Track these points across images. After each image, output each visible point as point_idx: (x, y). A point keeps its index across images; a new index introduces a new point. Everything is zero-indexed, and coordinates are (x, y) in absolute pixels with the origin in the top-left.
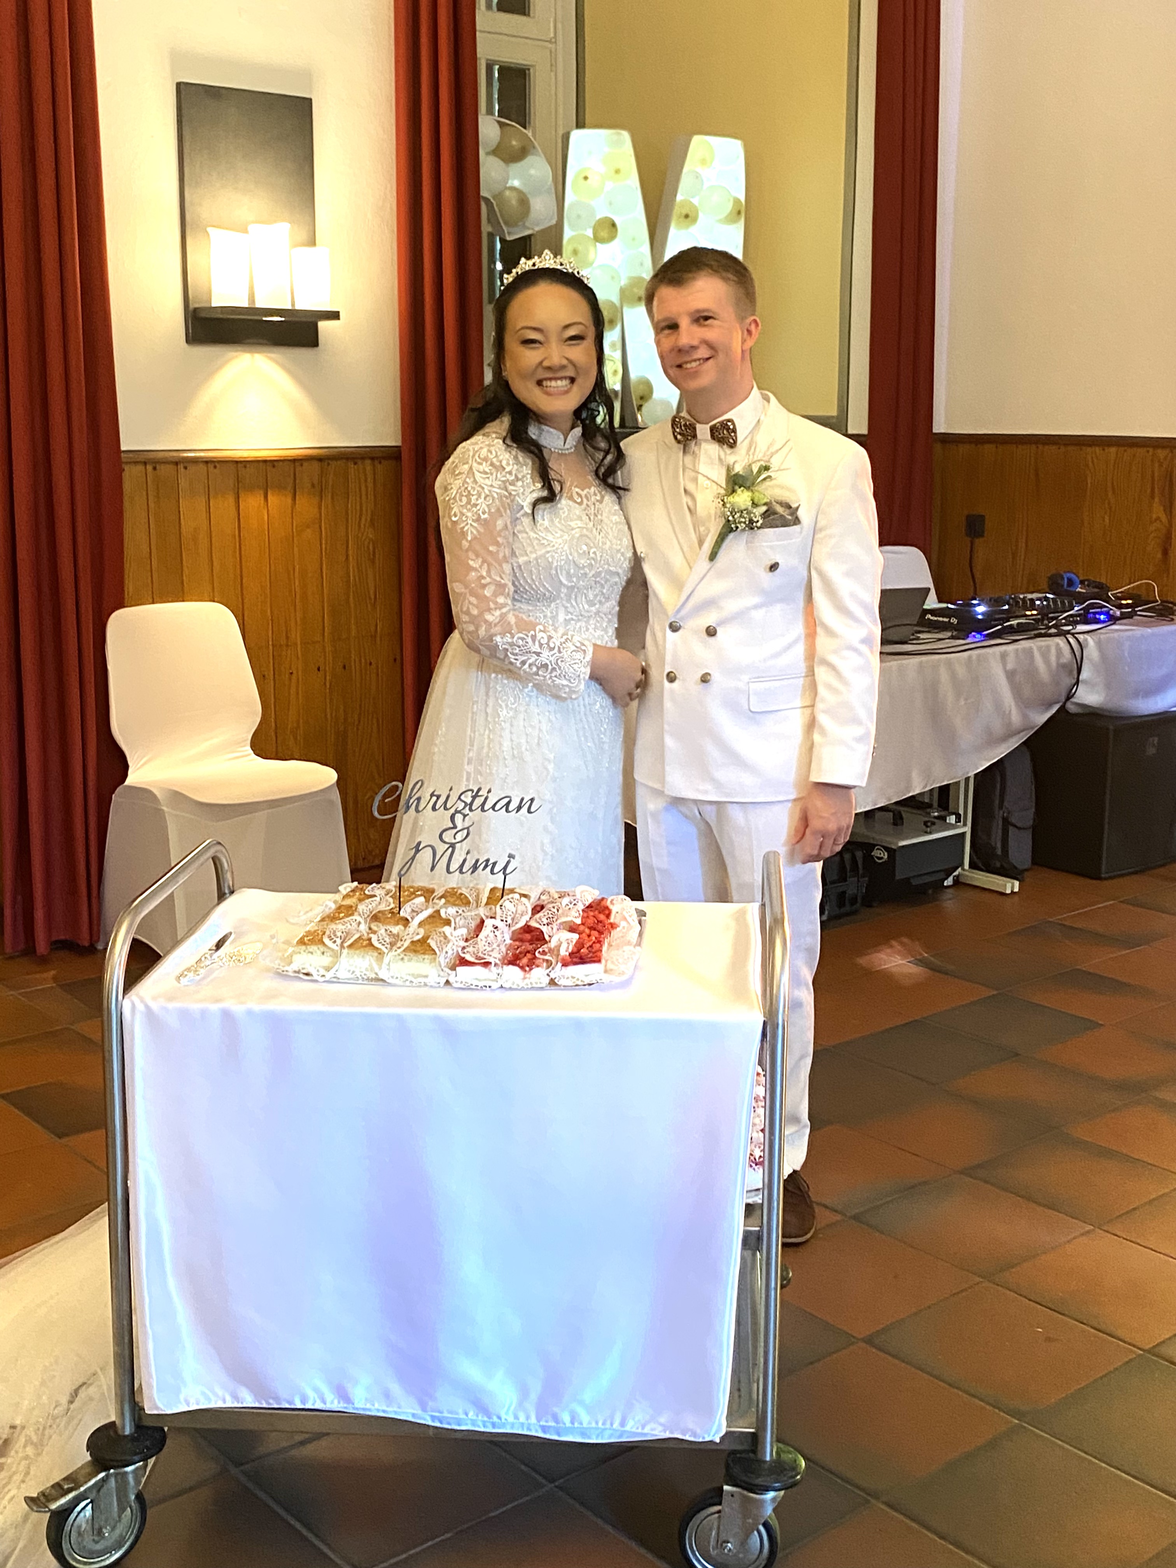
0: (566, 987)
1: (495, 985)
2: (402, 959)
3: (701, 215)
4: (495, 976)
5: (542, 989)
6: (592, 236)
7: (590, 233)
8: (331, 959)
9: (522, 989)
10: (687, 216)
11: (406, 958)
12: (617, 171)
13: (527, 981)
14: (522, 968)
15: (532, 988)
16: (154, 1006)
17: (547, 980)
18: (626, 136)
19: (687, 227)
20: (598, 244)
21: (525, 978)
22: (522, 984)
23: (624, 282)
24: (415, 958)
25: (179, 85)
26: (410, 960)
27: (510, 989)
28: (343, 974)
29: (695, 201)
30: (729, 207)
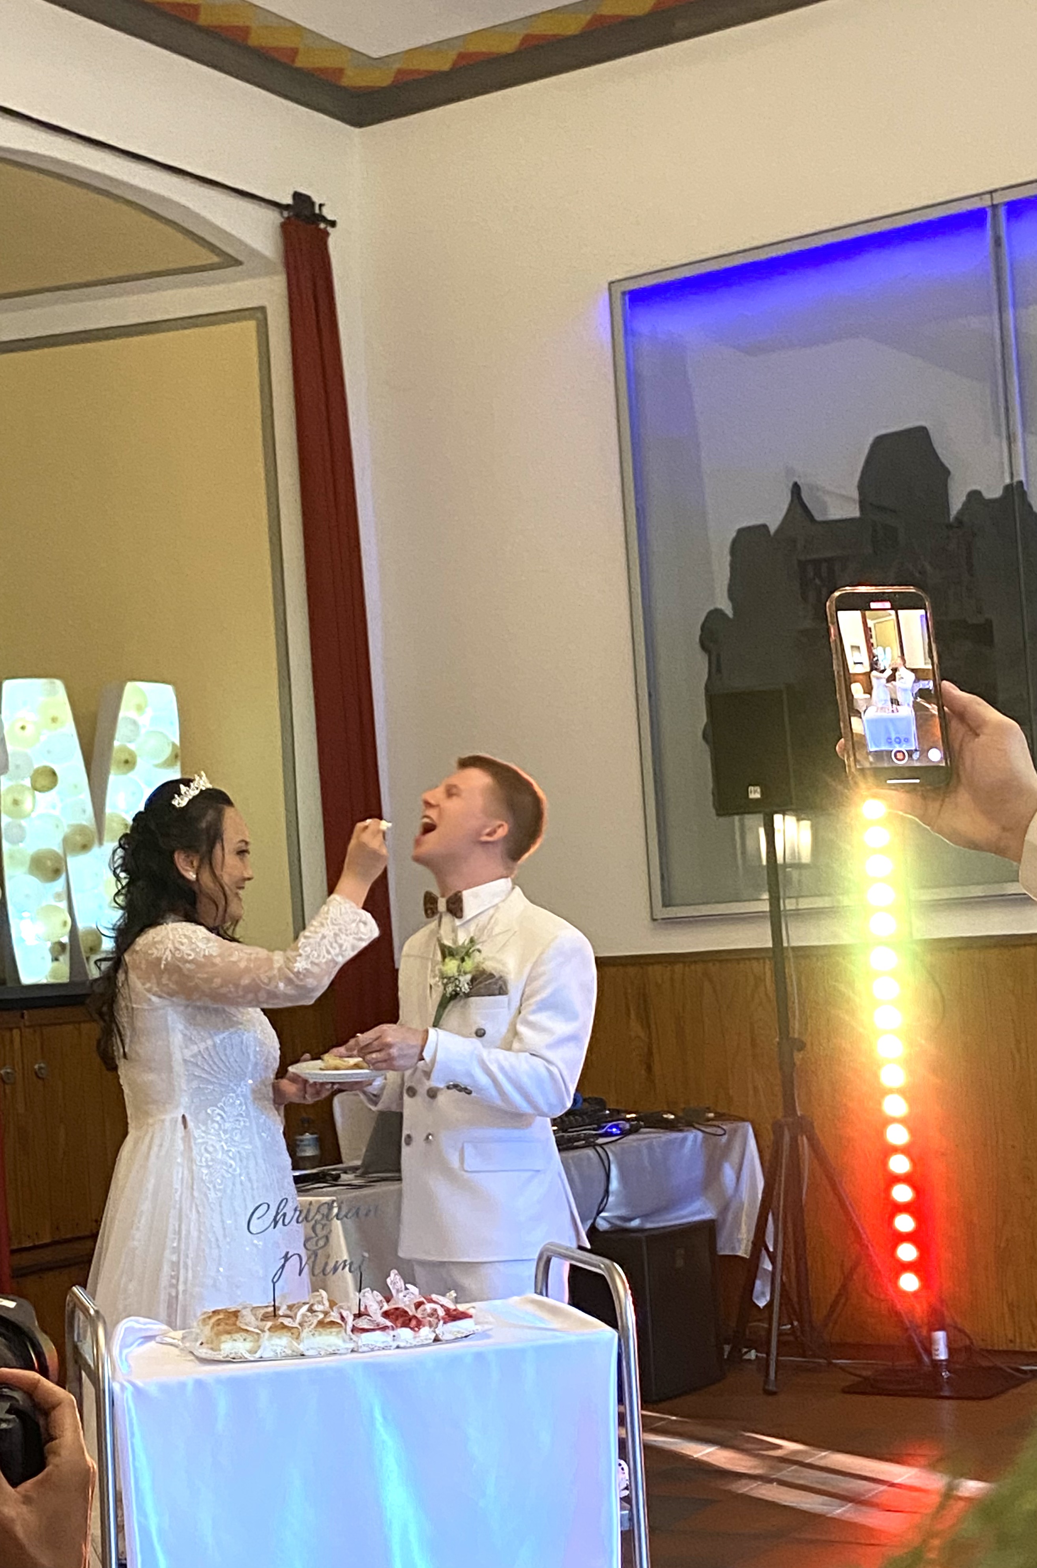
0: (448, 1342)
1: (395, 1344)
2: (313, 1335)
3: (139, 761)
4: (390, 1339)
5: (428, 1345)
6: (29, 785)
7: (27, 782)
8: (251, 1344)
9: (416, 1346)
10: (127, 762)
11: (316, 1333)
12: (54, 720)
13: (418, 1340)
14: (412, 1329)
15: (423, 1346)
16: (140, 1383)
17: (433, 1336)
18: (59, 684)
19: (125, 773)
20: (36, 793)
21: (415, 1338)
22: (414, 1343)
23: (67, 830)
24: (324, 1332)
26: (320, 1335)
27: (404, 1348)
28: (267, 1354)
29: (132, 746)
30: (168, 752)
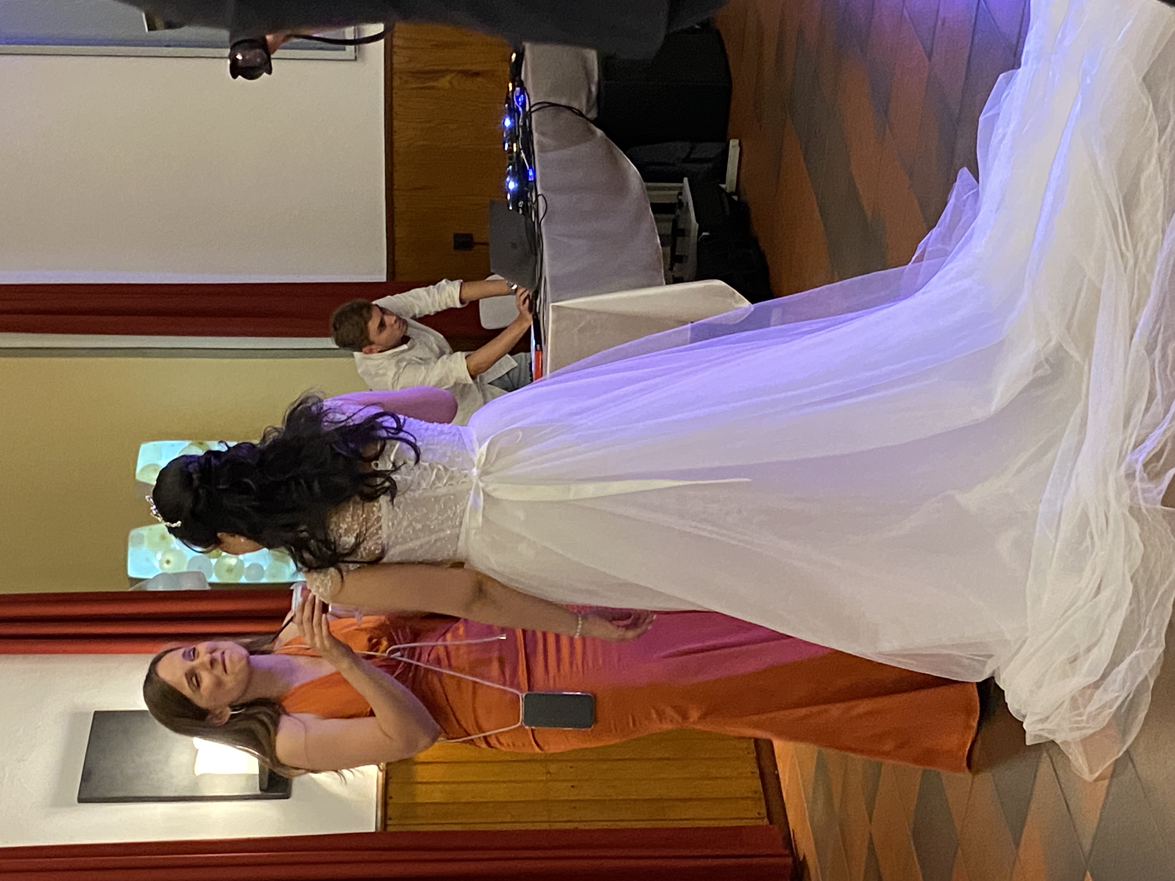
25: (81, 800)
